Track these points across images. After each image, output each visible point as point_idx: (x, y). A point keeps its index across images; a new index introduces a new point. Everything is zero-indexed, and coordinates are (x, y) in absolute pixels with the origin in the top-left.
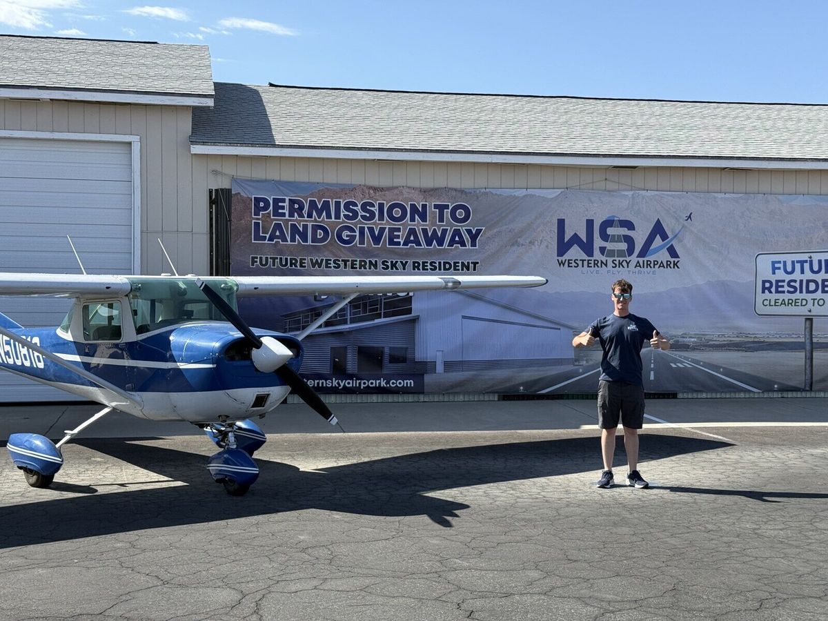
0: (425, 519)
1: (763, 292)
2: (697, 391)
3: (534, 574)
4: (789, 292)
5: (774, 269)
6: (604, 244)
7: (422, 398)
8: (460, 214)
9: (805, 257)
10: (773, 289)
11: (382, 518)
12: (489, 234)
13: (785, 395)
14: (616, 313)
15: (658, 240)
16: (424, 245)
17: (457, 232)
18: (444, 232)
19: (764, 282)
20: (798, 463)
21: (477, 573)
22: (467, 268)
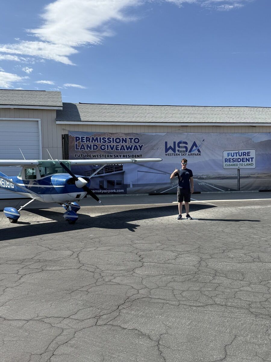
0: (127, 229)
1: (225, 162)
2: (206, 191)
3: (159, 244)
4: (232, 162)
5: (228, 155)
6: (179, 149)
7: (126, 195)
8: (137, 141)
9: (237, 151)
10: (228, 161)
11: (114, 230)
12: (145, 146)
13: (232, 192)
14: (182, 168)
15: (195, 147)
16: (126, 150)
17: (136, 146)
18: (132, 146)
19: (225, 159)
20: (235, 211)
21: (142, 245)
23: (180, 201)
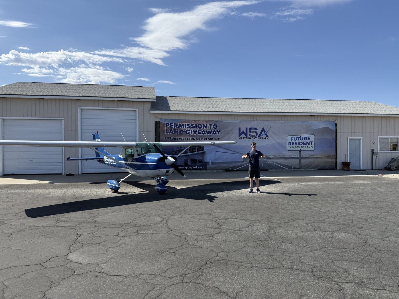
0: (207, 200)
1: (289, 145)
2: (273, 169)
3: (233, 214)
4: (295, 145)
5: (292, 139)
6: (250, 134)
7: (206, 171)
8: (215, 126)
9: (299, 136)
10: (291, 144)
11: (197, 200)
12: (222, 131)
13: (295, 170)
14: (253, 150)
15: (263, 133)
16: (206, 134)
17: (214, 131)
18: (211, 131)
19: (289, 142)
20: (298, 186)
21: (220, 214)
22: (217, 140)
23: (251, 177)
